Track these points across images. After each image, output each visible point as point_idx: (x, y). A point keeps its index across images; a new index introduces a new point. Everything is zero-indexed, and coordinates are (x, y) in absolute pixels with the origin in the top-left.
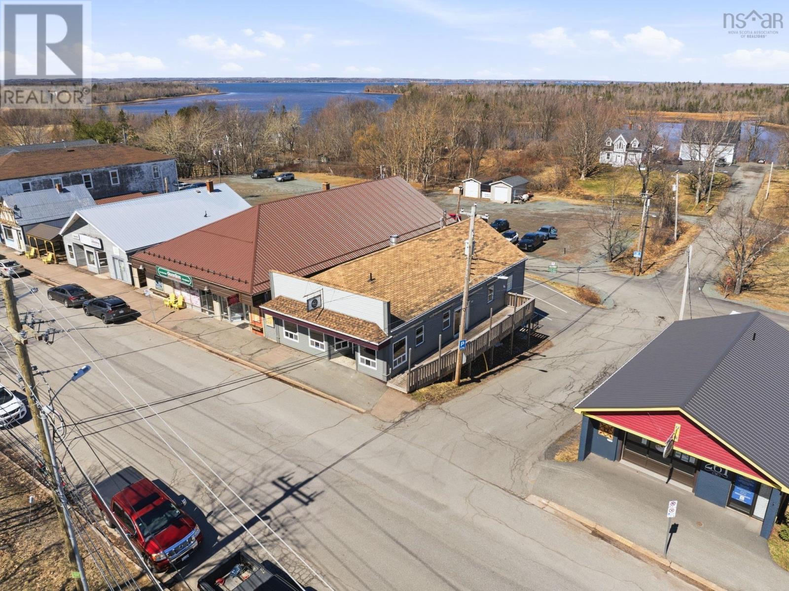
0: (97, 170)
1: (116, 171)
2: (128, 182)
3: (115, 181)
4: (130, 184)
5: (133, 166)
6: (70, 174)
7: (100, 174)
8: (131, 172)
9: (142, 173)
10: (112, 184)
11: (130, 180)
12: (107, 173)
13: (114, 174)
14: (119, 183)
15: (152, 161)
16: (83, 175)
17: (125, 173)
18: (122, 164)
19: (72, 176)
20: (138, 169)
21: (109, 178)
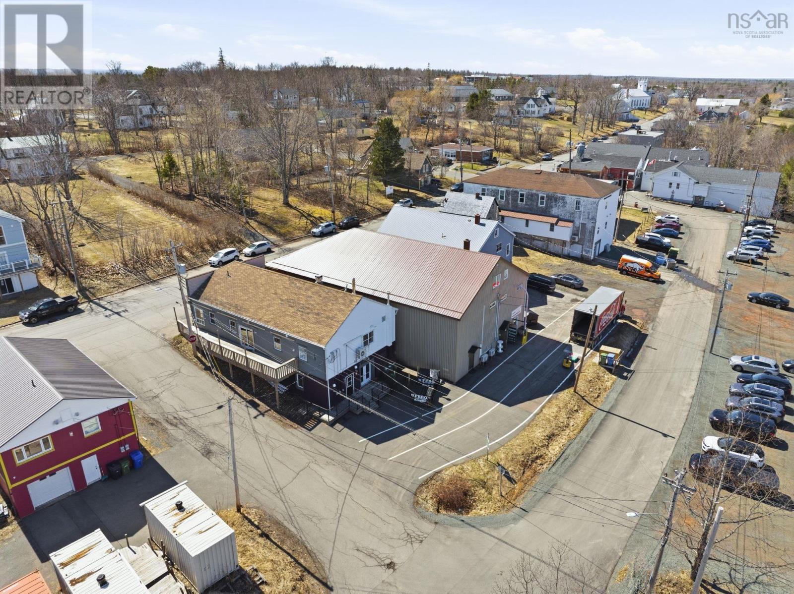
0: (530, 191)
1: (545, 196)
2: (552, 207)
3: (542, 203)
4: (554, 209)
5: (559, 195)
6: (511, 189)
7: (532, 195)
8: (556, 200)
9: (565, 203)
10: (539, 205)
11: (554, 206)
12: (538, 195)
13: (542, 198)
14: (544, 206)
15: (576, 196)
16: (520, 192)
17: (551, 199)
18: (550, 192)
19: (512, 191)
20: (563, 198)
21: (538, 200)
